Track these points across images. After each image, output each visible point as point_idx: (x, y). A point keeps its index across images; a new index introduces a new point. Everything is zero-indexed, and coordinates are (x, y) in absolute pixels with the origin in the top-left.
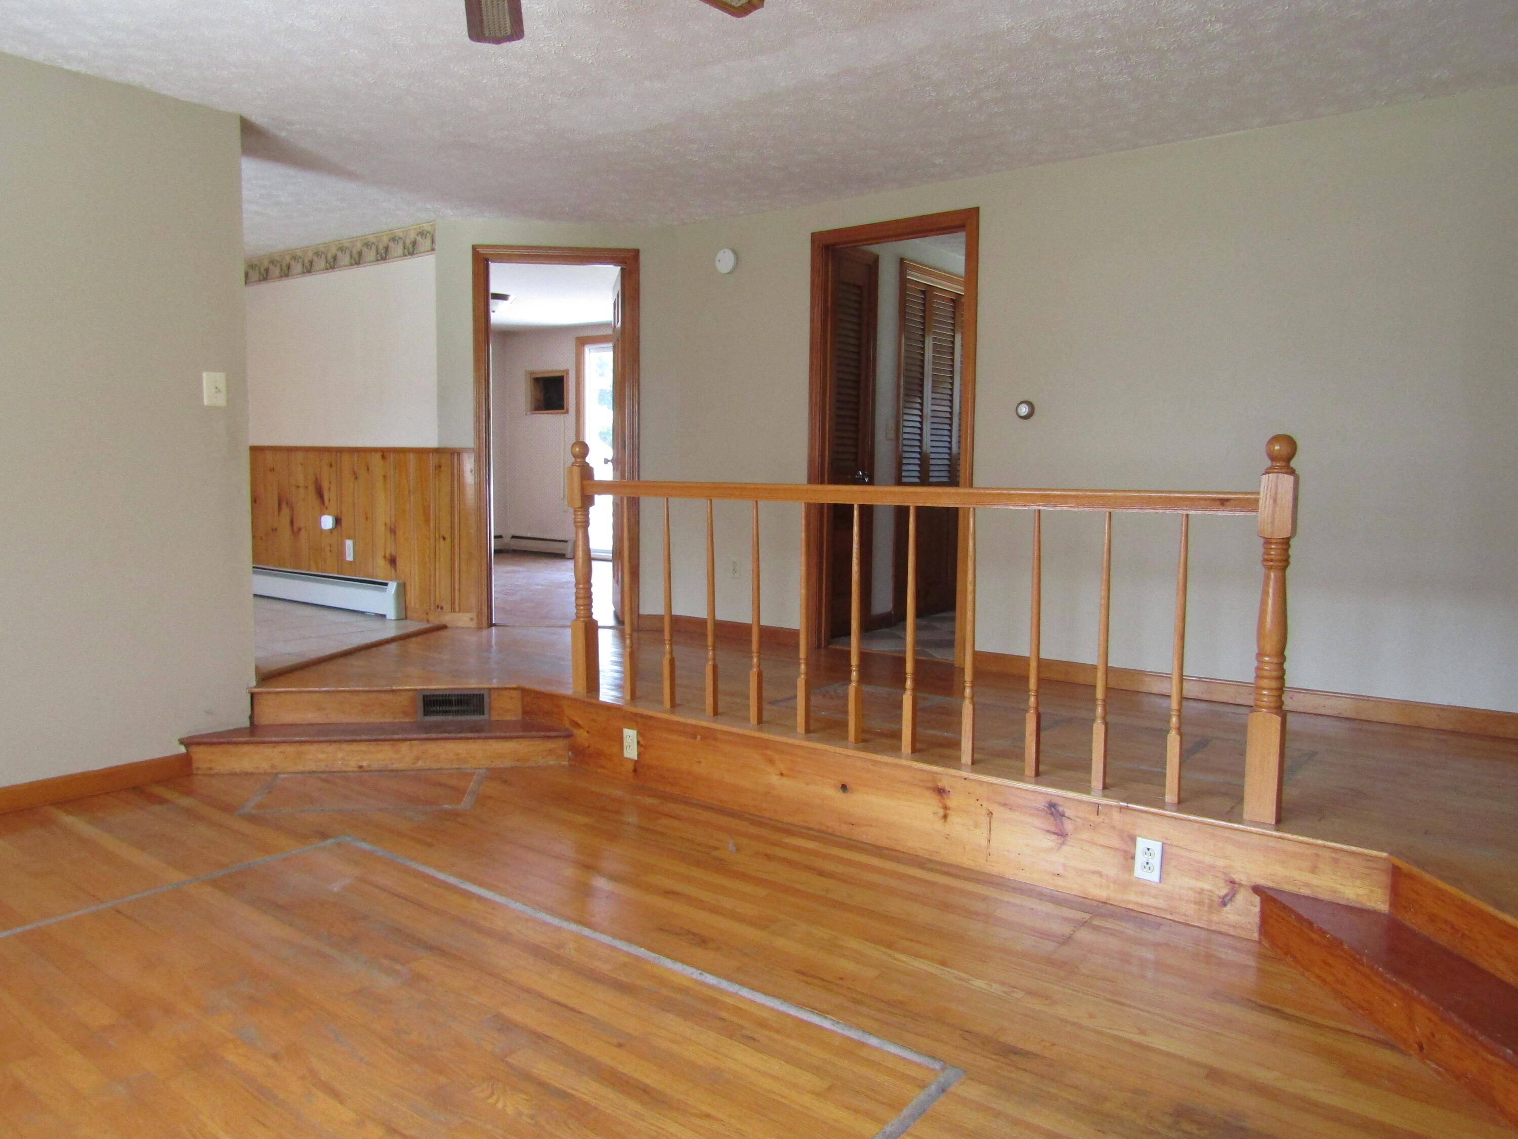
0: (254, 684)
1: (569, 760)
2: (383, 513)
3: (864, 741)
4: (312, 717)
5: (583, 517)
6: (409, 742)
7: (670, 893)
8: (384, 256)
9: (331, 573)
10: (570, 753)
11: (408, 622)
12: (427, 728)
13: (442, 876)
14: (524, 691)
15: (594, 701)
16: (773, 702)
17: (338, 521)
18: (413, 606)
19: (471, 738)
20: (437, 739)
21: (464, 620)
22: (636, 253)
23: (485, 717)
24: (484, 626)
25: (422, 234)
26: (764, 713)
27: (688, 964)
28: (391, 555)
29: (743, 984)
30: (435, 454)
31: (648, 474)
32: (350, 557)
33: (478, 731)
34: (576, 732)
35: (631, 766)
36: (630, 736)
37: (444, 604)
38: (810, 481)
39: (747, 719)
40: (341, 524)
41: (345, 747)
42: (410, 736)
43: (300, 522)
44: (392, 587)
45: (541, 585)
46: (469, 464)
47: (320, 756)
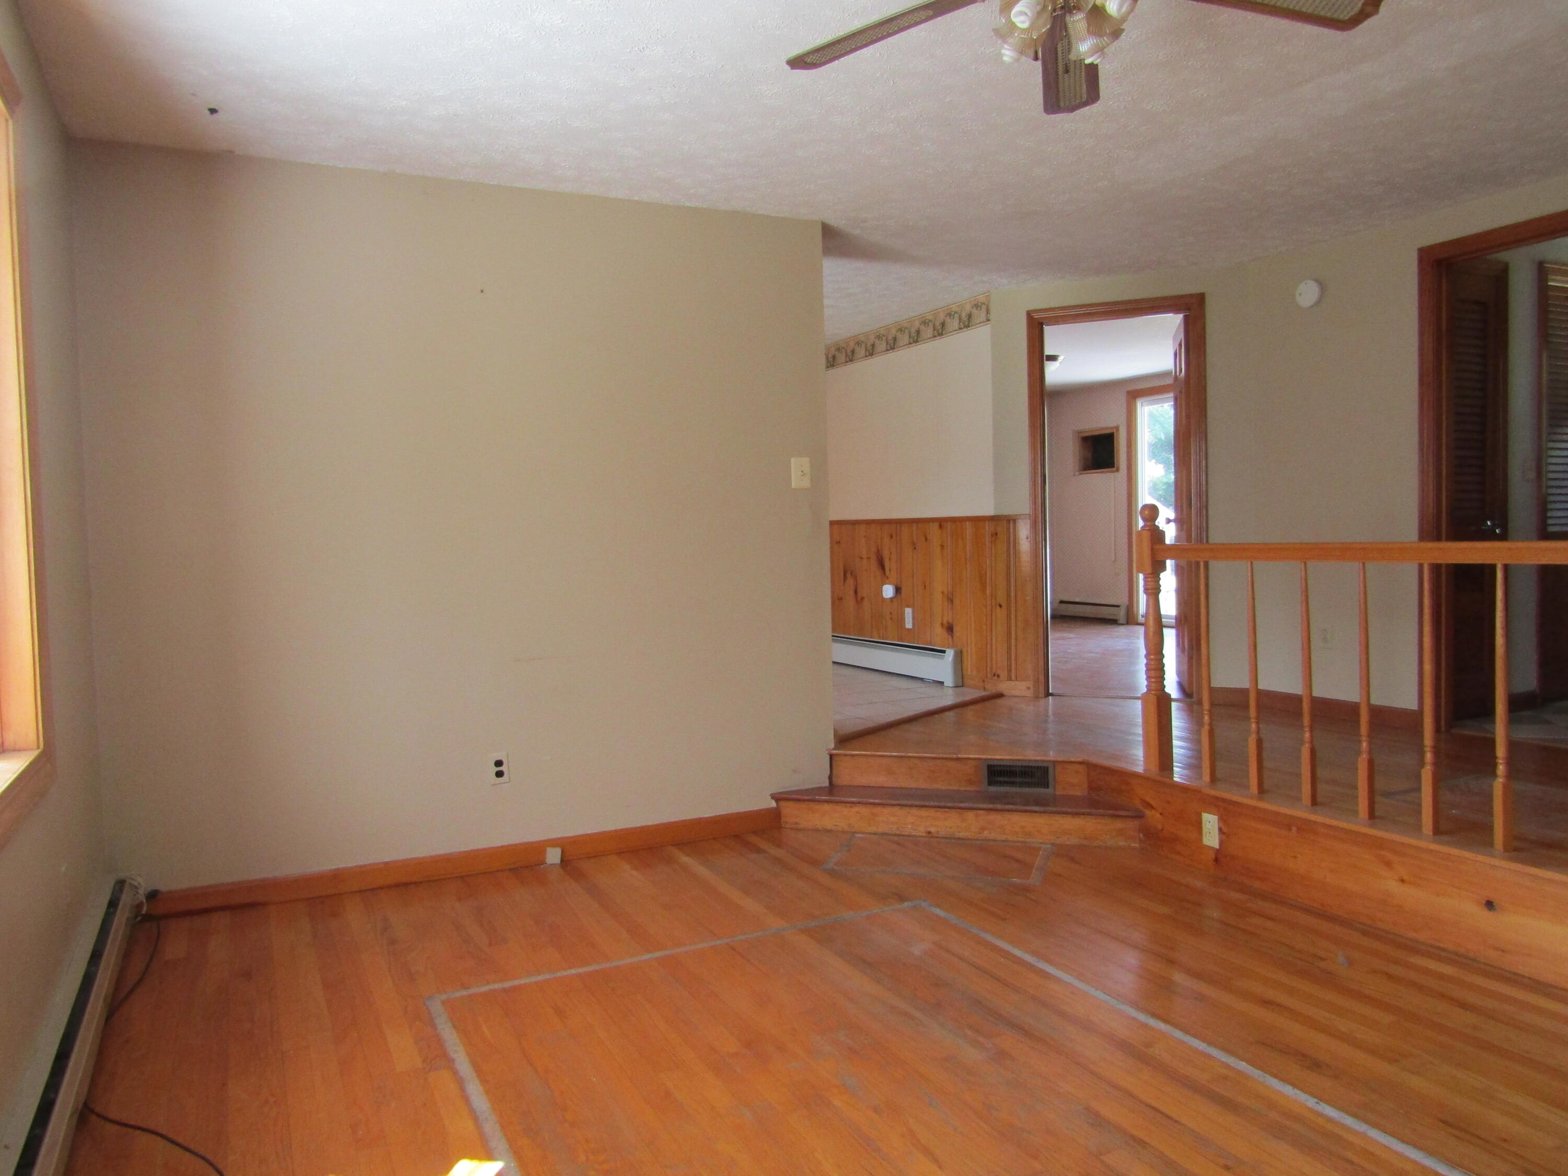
0: (832, 746)
1: (1141, 841)
2: (940, 584)
3: (1516, 849)
4: (881, 780)
5: (1153, 583)
6: (975, 812)
7: (1266, 1003)
8: (940, 331)
9: (892, 640)
10: (1141, 835)
11: (965, 689)
12: (994, 799)
13: (1018, 952)
14: (1090, 766)
15: (1167, 780)
16: (1387, 794)
17: (898, 590)
18: (969, 673)
19: (1036, 812)
20: (1002, 810)
21: (1019, 688)
22: (1200, 299)
23: (1049, 791)
24: (1040, 696)
25: (977, 306)
26: (1377, 806)
27: (1301, 1089)
28: (948, 623)
29: (1375, 1125)
30: (990, 521)
31: (1217, 535)
32: (909, 624)
33: (1044, 805)
34: (1148, 812)
35: (1212, 855)
36: (1210, 822)
37: (999, 672)
38: (1422, 538)
39: (1355, 813)
40: (901, 593)
41: (914, 811)
42: (976, 806)
43: (863, 592)
44: (950, 654)
45: (1096, 653)
46: (1024, 531)
47: (892, 819)
